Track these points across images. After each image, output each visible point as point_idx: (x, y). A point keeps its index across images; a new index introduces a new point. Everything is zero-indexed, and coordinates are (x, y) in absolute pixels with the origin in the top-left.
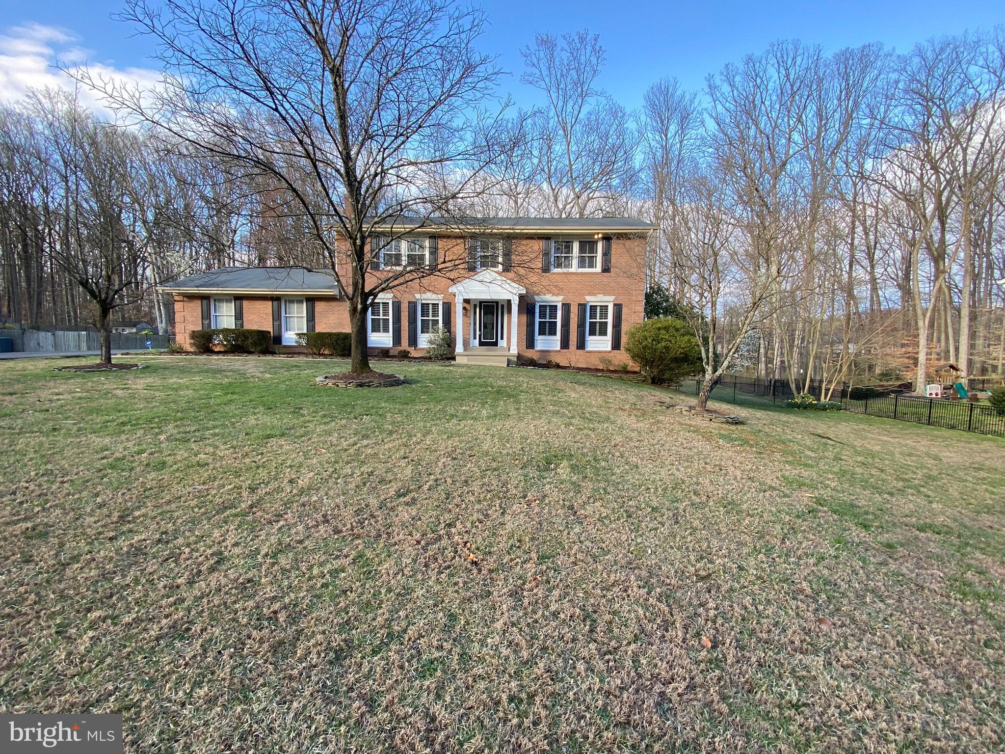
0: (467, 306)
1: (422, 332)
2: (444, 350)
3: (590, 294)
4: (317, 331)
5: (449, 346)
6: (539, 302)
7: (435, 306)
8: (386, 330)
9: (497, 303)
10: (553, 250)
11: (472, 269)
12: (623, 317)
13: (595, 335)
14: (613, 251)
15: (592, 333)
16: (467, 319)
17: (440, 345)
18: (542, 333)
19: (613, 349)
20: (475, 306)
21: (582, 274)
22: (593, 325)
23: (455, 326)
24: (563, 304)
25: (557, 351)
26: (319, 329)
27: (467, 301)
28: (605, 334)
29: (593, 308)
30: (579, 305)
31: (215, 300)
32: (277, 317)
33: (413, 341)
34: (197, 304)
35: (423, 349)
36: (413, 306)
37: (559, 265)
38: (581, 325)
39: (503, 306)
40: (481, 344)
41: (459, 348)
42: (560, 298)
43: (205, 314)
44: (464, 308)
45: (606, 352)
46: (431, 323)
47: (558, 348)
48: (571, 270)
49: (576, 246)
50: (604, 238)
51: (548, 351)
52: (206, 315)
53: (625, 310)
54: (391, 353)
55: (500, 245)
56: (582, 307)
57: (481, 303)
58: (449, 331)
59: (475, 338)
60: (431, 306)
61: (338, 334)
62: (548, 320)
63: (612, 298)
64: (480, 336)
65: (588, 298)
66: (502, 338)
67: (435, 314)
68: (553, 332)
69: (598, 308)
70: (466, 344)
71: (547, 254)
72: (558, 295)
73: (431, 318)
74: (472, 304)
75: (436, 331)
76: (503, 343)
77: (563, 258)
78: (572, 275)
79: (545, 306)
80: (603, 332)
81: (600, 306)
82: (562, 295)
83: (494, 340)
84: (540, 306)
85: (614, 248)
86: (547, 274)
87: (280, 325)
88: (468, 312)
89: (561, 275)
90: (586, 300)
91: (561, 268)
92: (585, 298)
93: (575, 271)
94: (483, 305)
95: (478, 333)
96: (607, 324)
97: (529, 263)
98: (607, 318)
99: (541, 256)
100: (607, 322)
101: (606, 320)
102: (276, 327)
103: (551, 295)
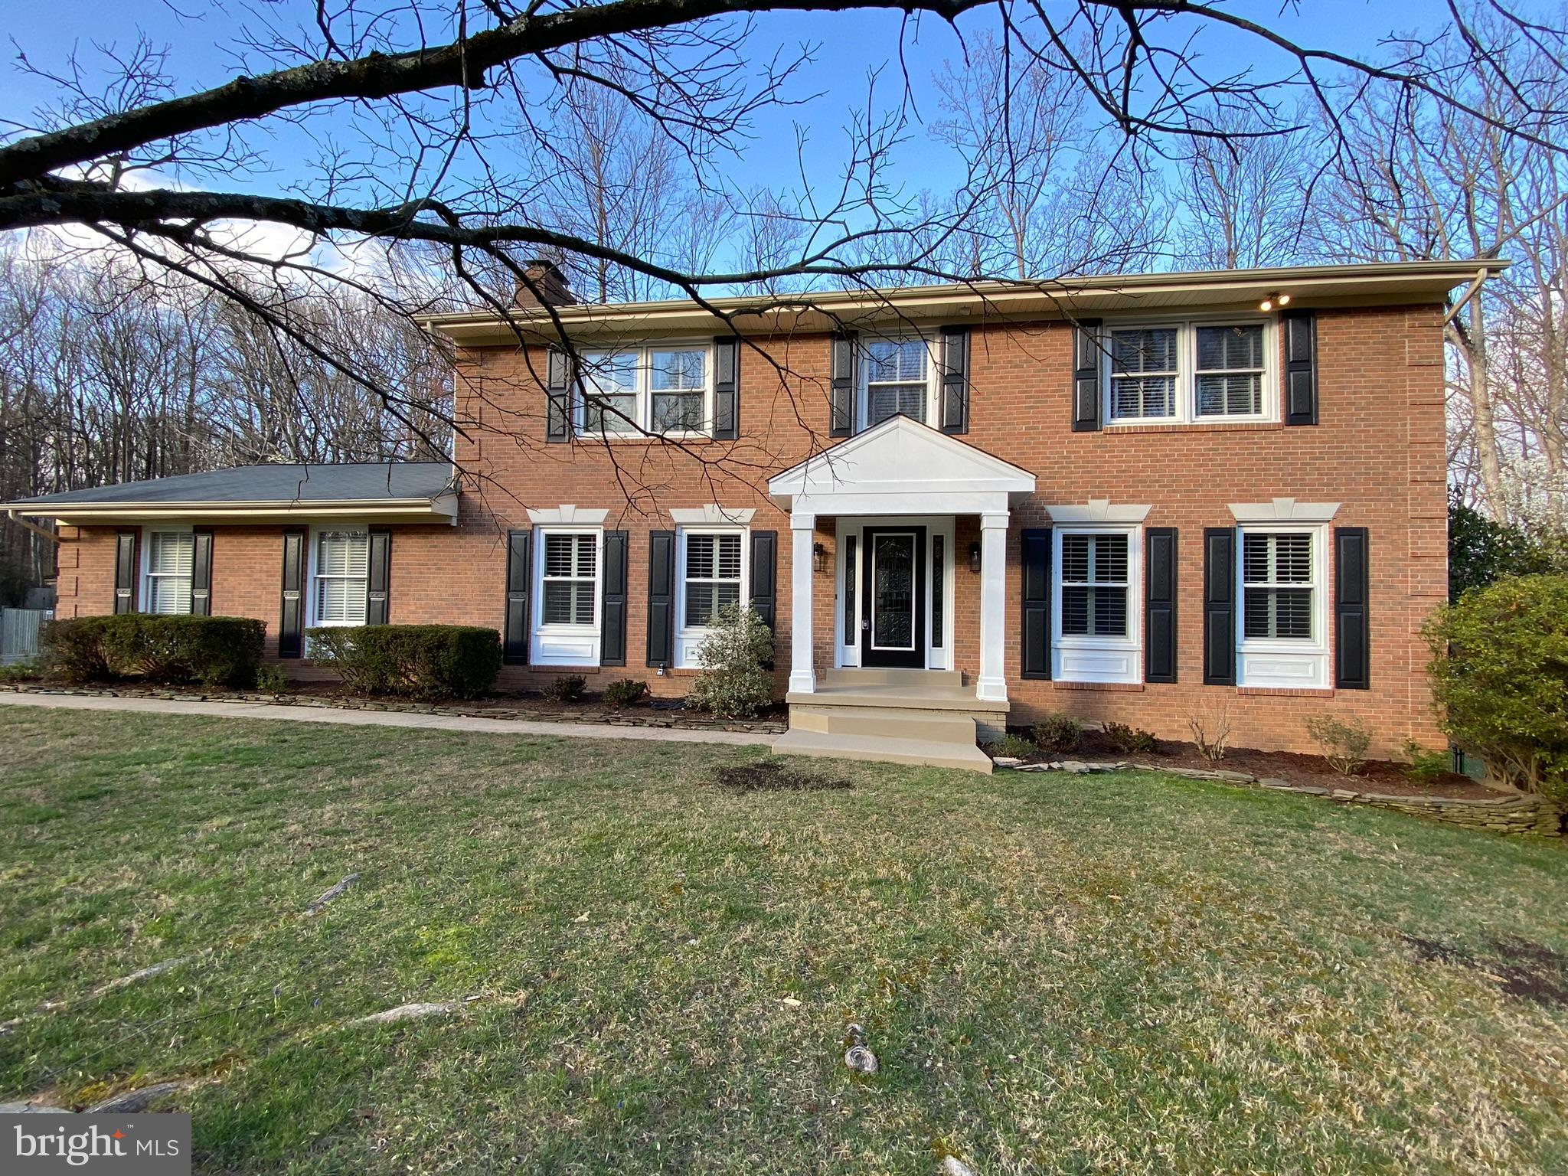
0: (828, 543)
1: (690, 622)
2: (750, 685)
3: (1244, 498)
4: (393, 622)
5: (768, 666)
6: (1062, 524)
7: (730, 543)
8: (585, 618)
9: (921, 531)
10: (1108, 362)
11: (844, 431)
12: (1374, 573)
13: (1265, 633)
14: (1324, 355)
15: (1256, 628)
16: (825, 583)
17: (738, 669)
18: (1074, 625)
19: (1339, 683)
20: (851, 543)
21: (1215, 430)
22: (1255, 599)
23: (789, 604)
24: (1150, 532)
25: (1132, 689)
26: (403, 615)
27: (825, 524)
28: (1303, 630)
29: (1256, 543)
30: (1209, 532)
31: (155, 537)
32: (295, 578)
33: (662, 651)
34: (107, 547)
35: (689, 674)
36: (663, 543)
37: (1125, 407)
38: (1218, 599)
39: (939, 541)
40: (870, 659)
41: (801, 680)
42: (1139, 511)
43: (124, 573)
44: (818, 549)
45: (1314, 694)
46: (715, 593)
47: (1136, 677)
48: (1165, 421)
49: (1187, 345)
50: (1283, 315)
51: (1100, 688)
52: (128, 576)
53: (1377, 552)
54: (592, 686)
55: (935, 349)
56: (1219, 540)
57: (868, 531)
58: (770, 621)
59: (850, 641)
60: (716, 546)
61: (435, 629)
62: (1091, 583)
63: (1329, 510)
64: (866, 634)
65: (1241, 511)
66: (938, 642)
67: (730, 566)
68: (1112, 622)
69: (1271, 544)
70: (822, 662)
71: (1087, 374)
72: (1134, 499)
73: (716, 579)
74: (842, 532)
75: (729, 619)
76: (942, 658)
77: (1142, 385)
78: (1176, 436)
79: (1085, 537)
80: (1296, 624)
81: (1278, 536)
82: (1142, 503)
83: (913, 649)
84: (1066, 537)
85: (1325, 345)
86: (1090, 434)
87: (301, 604)
88: (830, 561)
89: (1141, 437)
90: (1232, 516)
91: (1137, 415)
92: (1228, 511)
93: (1188, 423)
94: (875, 535)
95: (859, 625)
96: (1308, 596)
97: (1031, 403)
98: (1307, 579)
99: (1069, 379)
100: (1309, 590)
101: (1304, 585)
102: (291, 609)
103: (1107, 501)
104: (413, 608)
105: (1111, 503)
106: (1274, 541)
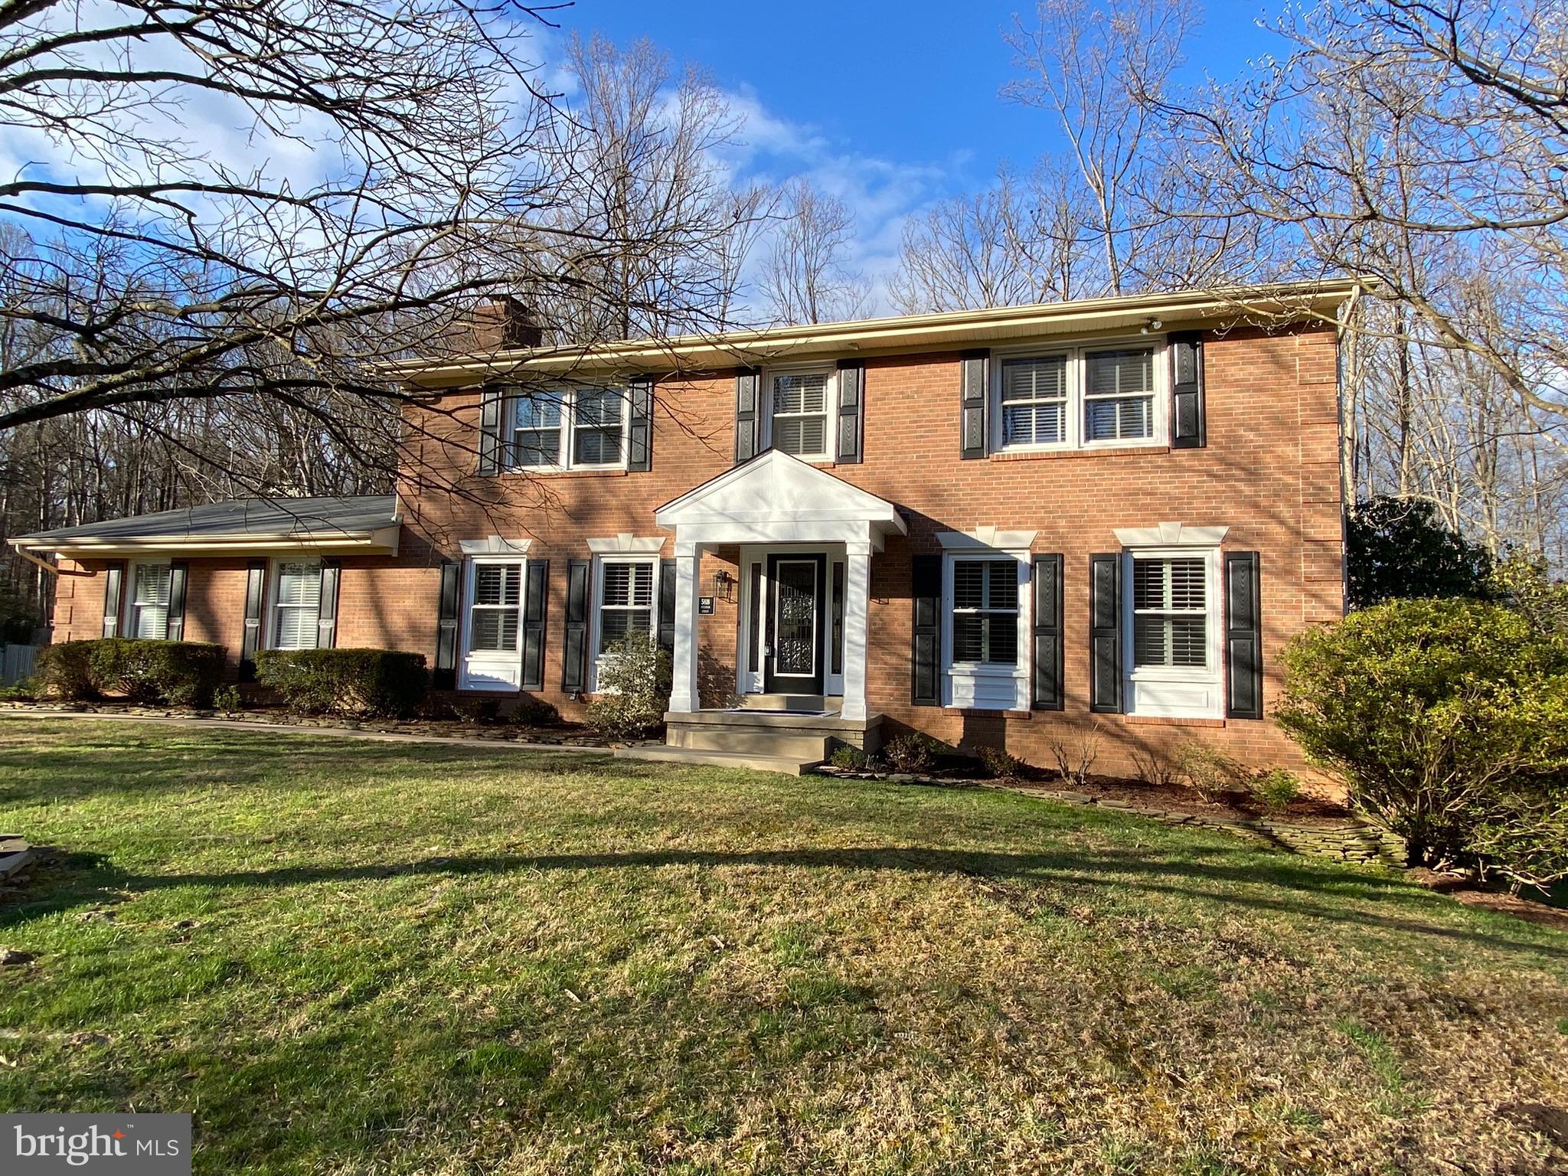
0: (732, 569)
1: (604, 648)
3: (1126, 523)
6: (952, 551)
7: (646, 571)
8: (508, 643)
9: (822, 558)
13: (1159, 660)
14: (1209, 379)
15: (1148, 656)
16: (729, 610)
18: (965, 653)
19: (1232, 713)
20: (756, 571)
21: (1099, 457)
22: (1146, 626)
24: (1037, 558)
25: (1019, 717)
26: (348, 639)
27: (729, 550)
28: (1198, 659)
29: (1148, 569)
30: (1095, 558)
31: (139, 569)
32: (256, 607)
33: (578, 677)
34: (100, 580)
35: (603, 701)
36: (580, 571)
37: (1018, 434)
38: (1104, 627)
39: (838, 568)
40: (772, 685)
42: (1026, 538)
43: (112, 603)
44: (723, 575)
45: (1207, 725)
46: (630, 621)
47: (1024, 704)
49: (1075, 371)
50: (1170, 338)
51: (990, 716)
52: (114, 607)
53: (1268, 578)
56: (1106, 565)
57: (772, 559)
59: (754, 667)
60: (631, 573)
62: (986, 610)
63: (1217, 534)
64: (769, 661)
65: (1129, 536)
66: (836, 670)
67: (642, 594)
68: (1004, 649)
69: (1167, 570)
70: (723, 688)
71: (977, 402)
72: (1018, 525)
73: (630, 607)
74: (747, 559)
76: (839, 685)
77: (1034, 411)
78: (1061, 462)
79: (980, 564)
80: (1191, 654)
81: (1174, 562)
82: (1028, 529)
83: (813, 675)
84: (958, 564)
85: (1213, 366)
86: (977, 462)
87: (261, 631)
88: (735, 586)
89: (1025, 464)
90: (1117, 542)
91: (1028, 441)
92: (1114, 536)
93: (1076, 448)
94: (778, 562)
95: (762, 651)
96: (1203, 623)
97: (921, 432)
98: (1202, 605)
99: (958, 408)
100: (1203, 617)
101: (1199, 611)
102: (251, 633)
103: (992, 528)
104: (356, 635)
105: (998, 529)
106: (1169, 566)
